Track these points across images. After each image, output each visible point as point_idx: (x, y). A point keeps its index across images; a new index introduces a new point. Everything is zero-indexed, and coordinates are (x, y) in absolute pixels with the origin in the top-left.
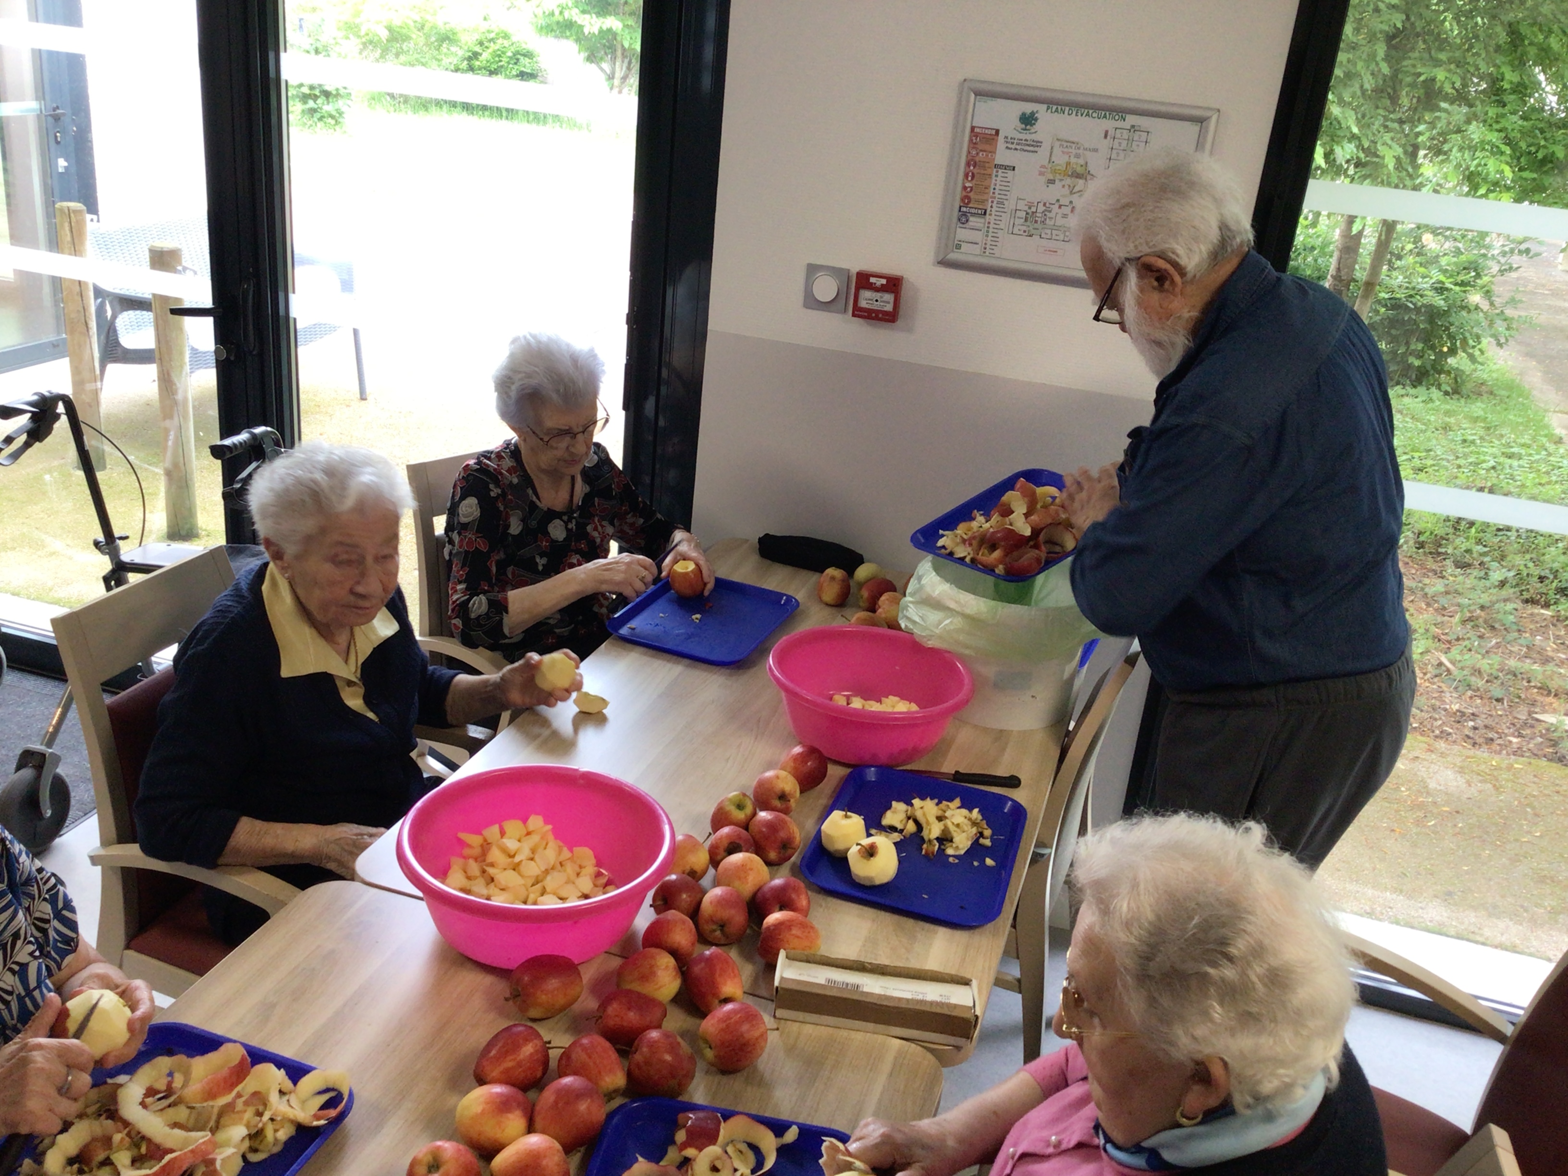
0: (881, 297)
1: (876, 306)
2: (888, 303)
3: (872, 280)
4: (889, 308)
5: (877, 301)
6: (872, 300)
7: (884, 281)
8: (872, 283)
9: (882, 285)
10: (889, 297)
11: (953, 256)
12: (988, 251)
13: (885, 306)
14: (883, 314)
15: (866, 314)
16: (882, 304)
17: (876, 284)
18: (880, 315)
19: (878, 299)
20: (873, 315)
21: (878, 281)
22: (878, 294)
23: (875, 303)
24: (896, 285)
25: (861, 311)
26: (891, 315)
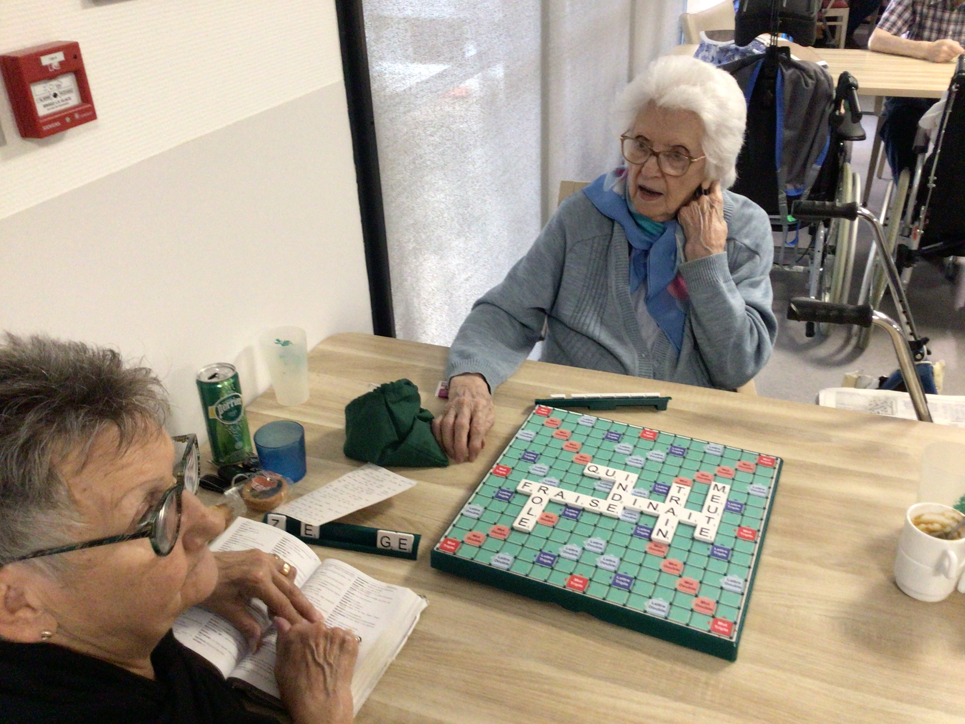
0: (59, 86)
1: (59, 105)
2: (70, 91)
3: (45, 60)
5: (55, 95)
6: (48, 98)
7: (60, 56)
8: (46, 67)
9: (61, 63)
13: (70, 98)
14: (81, 112)
15: (57, 124)
16: (64, 97)
17: (51, 65)
18: (77, 116)
19: (56, 92)
20: (68, 120)
21: (52, 59)
22: (54, 83)
23: (55, 100)
24: (75, 57)
25: (50, 122)
26: (87, 110)
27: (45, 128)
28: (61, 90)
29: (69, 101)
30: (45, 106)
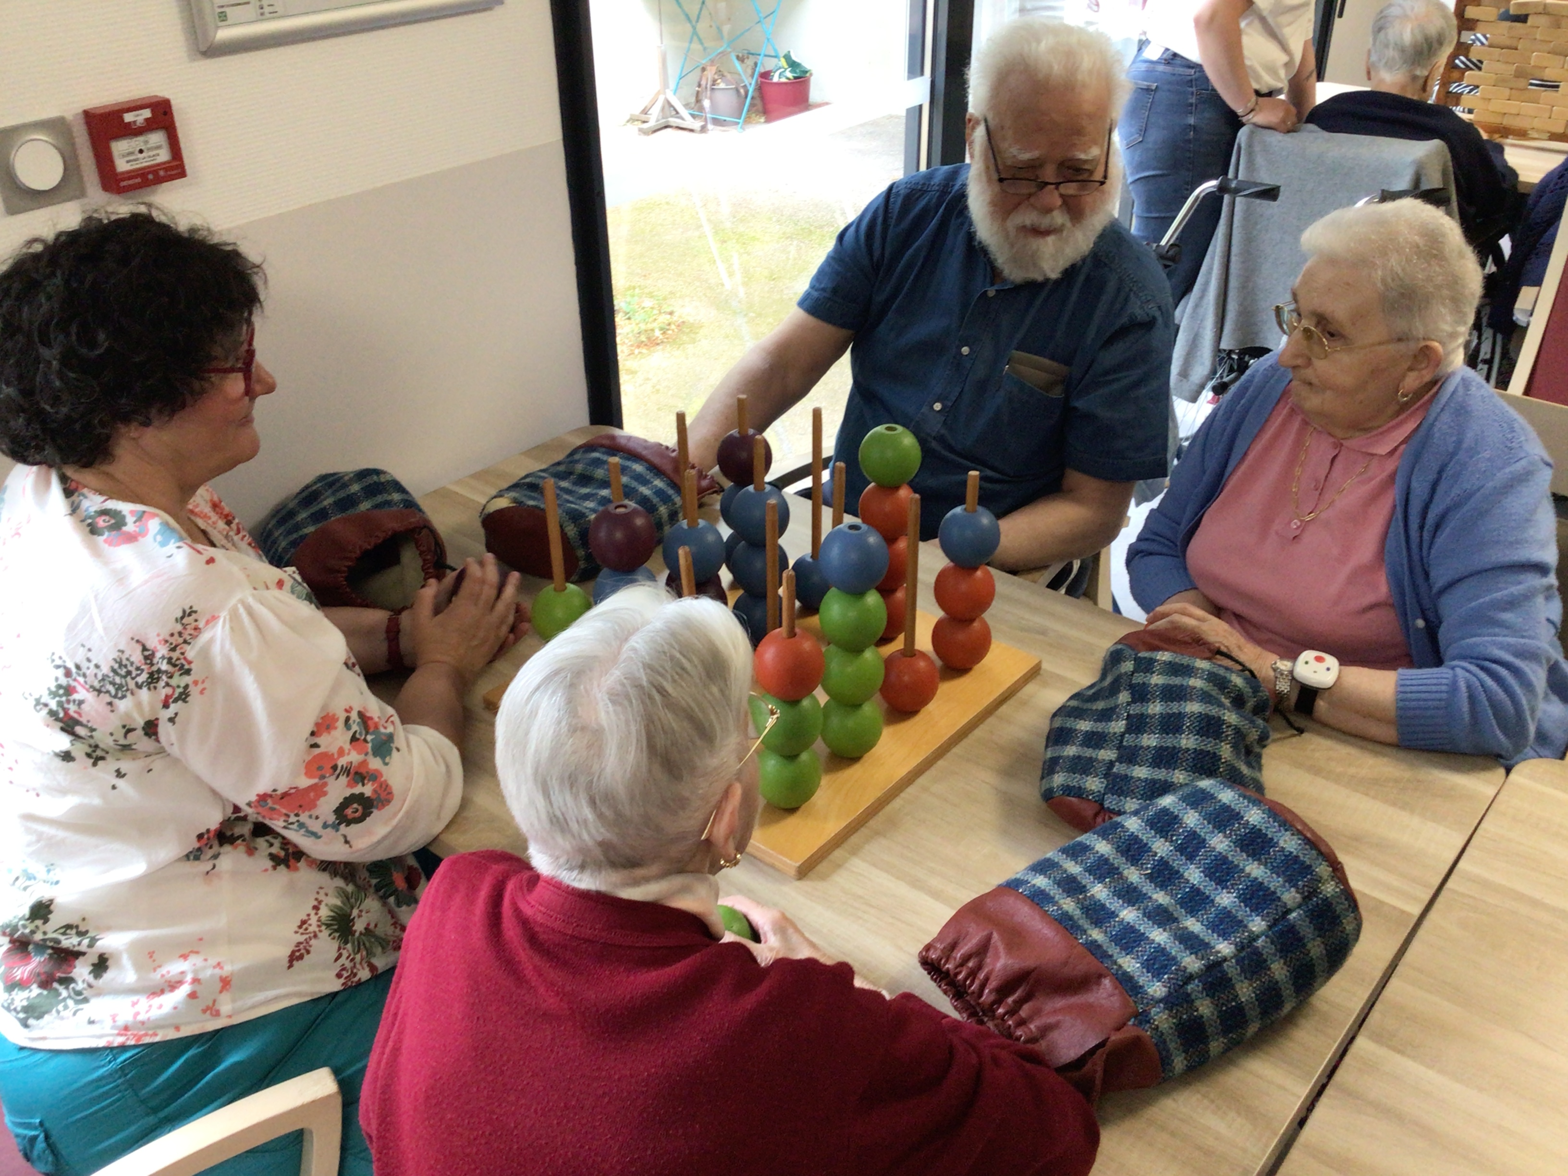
0: (146, 142)
1: (144, 162)
2: (159, 147)
3: (128, 117)
4: (164, 156)
5: (141, 151)
6: (132, 153)
7: (147, 113)
8: (129, 123)
9: (147, 120)
10: (157, 138)
11: (224, 34)
12: (267, 10)
13: (158, 155)
14: (166, 169)
15: (139, 180)
16: (151, 153)
17: (135, 122)
18: (162, 173)
19: (143, 148)
20: (151, 177)
21: (138, 115)
22: (141, 139)
23: (140, 156)
24: (165, 113)
25: (130, 178)
26: (177, 167)
27: (123, 184)
28: (148, 146)
29: (158, 157)
30: (128, 162)
